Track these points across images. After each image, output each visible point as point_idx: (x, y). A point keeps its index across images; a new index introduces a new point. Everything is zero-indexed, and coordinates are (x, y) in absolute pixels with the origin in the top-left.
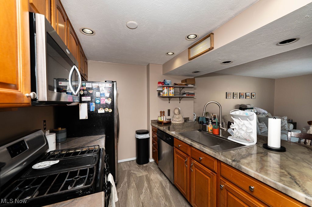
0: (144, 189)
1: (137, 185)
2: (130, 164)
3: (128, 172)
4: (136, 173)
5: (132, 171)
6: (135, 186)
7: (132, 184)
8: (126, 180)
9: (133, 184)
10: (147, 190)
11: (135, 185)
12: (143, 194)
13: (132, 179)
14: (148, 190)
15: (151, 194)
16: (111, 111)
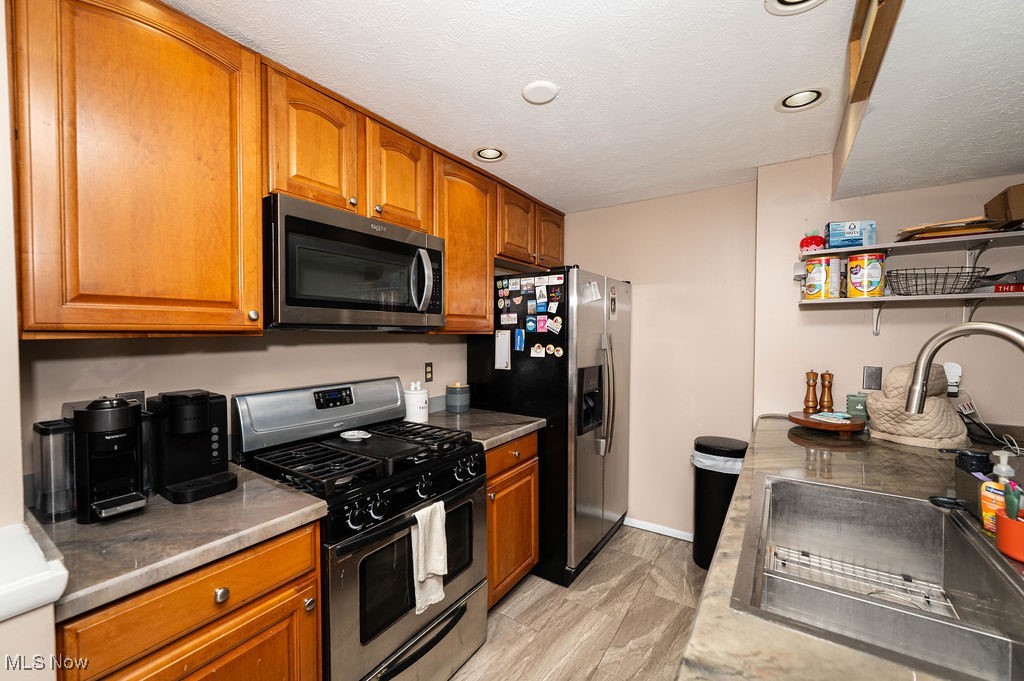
0: (637, 640)
1: (630, 614)
2: (670, 549)
3: (640, 567)
4: (662, 581)
5: (654, 572)
6: (621, 617)
7: (618, 605)
8: (614, 582)
9: (622, 607)
10: (644, 649)
11: (624, 611)
12: (621, 650)
13: (632, 591)
14: (649, 654)
15: (645, 670)
16: (560, 353)
